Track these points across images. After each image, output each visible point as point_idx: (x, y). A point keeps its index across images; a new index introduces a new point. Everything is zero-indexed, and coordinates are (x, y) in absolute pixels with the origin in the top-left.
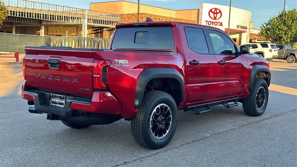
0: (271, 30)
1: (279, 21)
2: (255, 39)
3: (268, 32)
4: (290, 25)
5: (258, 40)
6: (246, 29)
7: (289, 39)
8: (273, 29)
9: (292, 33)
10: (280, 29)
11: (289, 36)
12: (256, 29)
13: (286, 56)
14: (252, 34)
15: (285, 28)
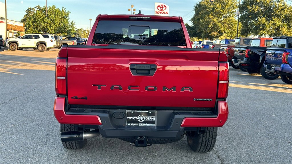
0: (37, 22)
1: (43, 15)
2: (11, 29)
3: (34, 24)
4: (53, 19)
5: (14, 31)
6: (4, 20)
7: (53, 31)
8: (39, 21)
9: (56, 26)
10: (45, 22)
11: (53, 29)
12: (11, 20)
13: (60, 46)
14: (9, 24)
15: (49, 22)
